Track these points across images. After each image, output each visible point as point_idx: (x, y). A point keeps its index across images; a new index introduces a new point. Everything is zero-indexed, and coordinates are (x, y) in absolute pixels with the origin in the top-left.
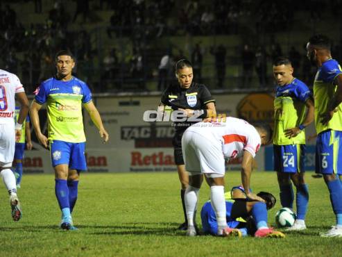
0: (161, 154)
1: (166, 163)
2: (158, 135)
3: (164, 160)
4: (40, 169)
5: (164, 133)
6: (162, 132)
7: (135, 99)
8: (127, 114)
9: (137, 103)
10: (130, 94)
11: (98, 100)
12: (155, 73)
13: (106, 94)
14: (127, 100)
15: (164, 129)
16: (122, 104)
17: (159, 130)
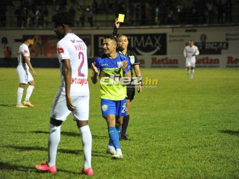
0: (207, 58)
1: (210, 63)
2: (206, 48)
3: (209, 61)
4: (144, 65)
5: (210, 46)
6: (208, 46)
7: (194, 29)
8: (189, 36)
9: (195, 31)
10: (192, 26)
11: (174, 29)
12: (207, 14)
13: (179, 26)
14: (190, 29)
15: (210, 45)
16: (187, 31)
17: (207, 45)
